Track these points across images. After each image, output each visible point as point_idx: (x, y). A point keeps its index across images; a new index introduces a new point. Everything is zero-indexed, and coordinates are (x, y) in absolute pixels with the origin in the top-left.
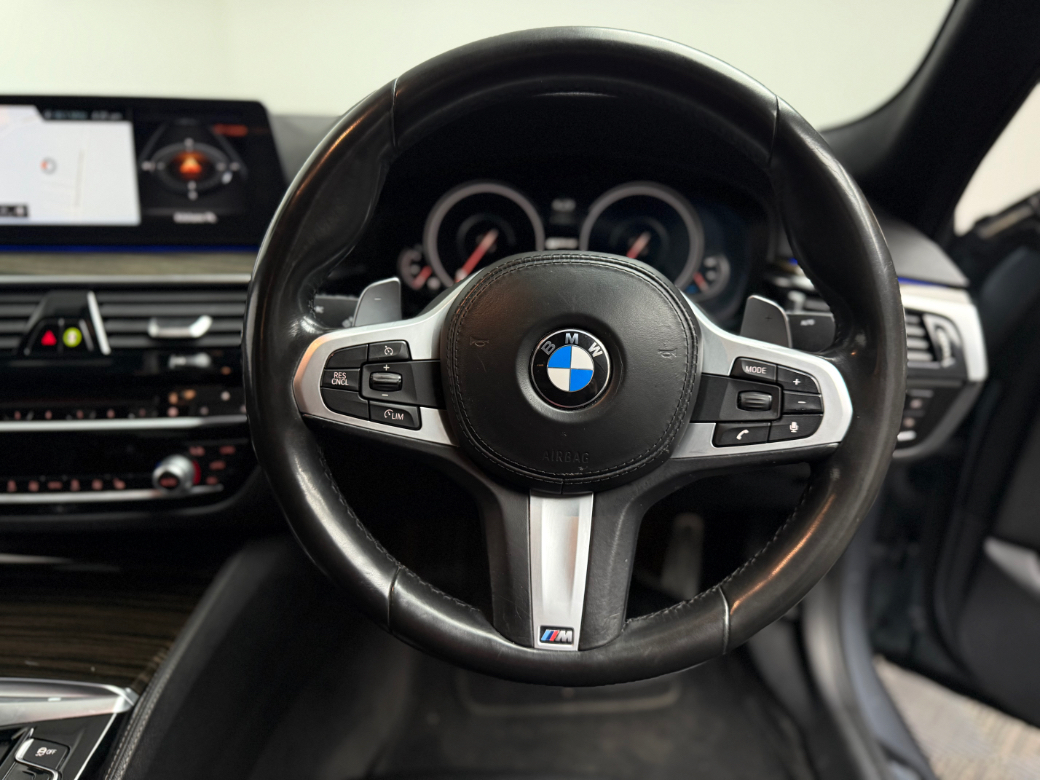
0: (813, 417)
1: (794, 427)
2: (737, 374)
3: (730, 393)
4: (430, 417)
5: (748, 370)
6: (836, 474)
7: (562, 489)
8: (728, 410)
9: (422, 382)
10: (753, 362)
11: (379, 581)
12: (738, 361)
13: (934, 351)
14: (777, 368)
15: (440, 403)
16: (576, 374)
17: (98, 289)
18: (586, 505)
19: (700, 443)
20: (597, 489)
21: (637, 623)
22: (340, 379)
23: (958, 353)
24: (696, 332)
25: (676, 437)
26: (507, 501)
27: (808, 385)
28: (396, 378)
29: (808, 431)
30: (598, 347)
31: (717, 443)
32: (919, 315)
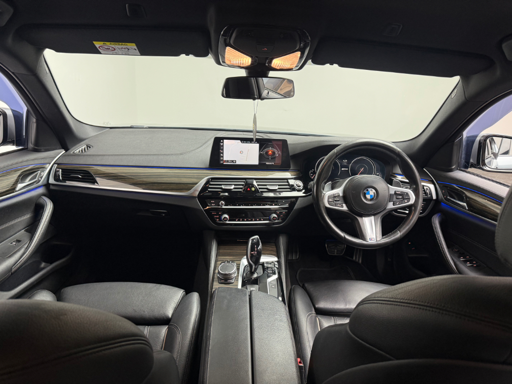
0: (409, 199)
1: (406, 201)
2: (395, 193)
3: (395, 197)
4: (344, 205)
5: (397, 193)
6: (413, 208)
7: (368, 215)
8: (395, 199)
9: (342, 199)
10: (398, 191)
11: (342, 234)
12: (395, 192)
13: (426, 193)
14: (402, 192)
15: (346, 202)
16: (371, 196)
17: (255, 179)
18: (373, 218)
19: (391, 206)
20: (374, 215)
21: (384, 237)
22: (330, 200)
23: (431, 194)
24: (388, 187)
25: (387, 205)
26: (359, 219)
27: (407, 194)
28: (338, 199)
29: (408, 202)
30: (374, 191)
31: (394, 205)
32: (423, 186)
